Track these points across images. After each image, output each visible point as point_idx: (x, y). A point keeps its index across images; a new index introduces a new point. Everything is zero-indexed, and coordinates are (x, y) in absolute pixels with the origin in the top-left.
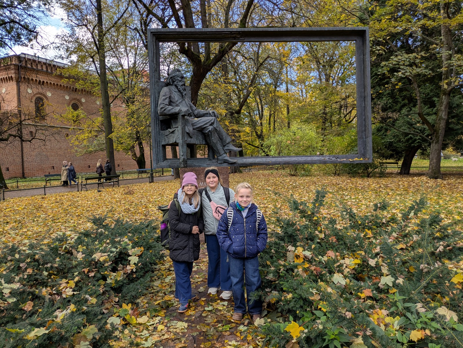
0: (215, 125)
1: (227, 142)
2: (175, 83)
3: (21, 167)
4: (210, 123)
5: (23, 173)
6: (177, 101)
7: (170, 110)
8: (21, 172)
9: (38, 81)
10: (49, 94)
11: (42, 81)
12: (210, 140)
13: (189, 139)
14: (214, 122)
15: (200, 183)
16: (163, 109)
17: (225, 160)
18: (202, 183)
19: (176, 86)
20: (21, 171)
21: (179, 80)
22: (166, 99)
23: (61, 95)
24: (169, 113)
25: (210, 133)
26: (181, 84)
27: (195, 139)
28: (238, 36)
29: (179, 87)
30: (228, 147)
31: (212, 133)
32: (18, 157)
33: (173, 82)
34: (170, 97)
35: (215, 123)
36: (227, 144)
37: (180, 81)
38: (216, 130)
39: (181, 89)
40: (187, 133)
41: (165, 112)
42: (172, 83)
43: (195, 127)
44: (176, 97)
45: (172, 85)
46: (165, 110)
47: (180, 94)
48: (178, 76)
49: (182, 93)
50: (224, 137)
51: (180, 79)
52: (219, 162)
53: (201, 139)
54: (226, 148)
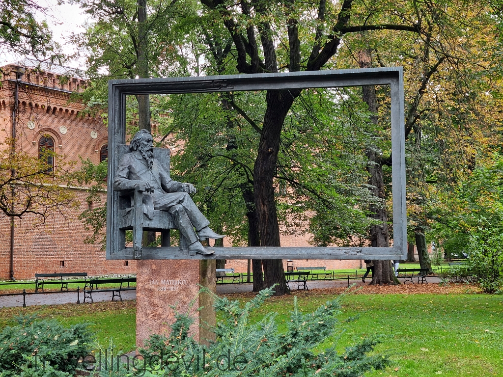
0: (184, 204)
1: (203, 226)
2: (140, 148)
3: (8, 260)
4: (178, 201)
5: (11, 272)
6: (138, 172)
7: (124, 185)
8: (8, 270)
9: (46, 108)
10: (63, 130)
11: (52, 108)
12: (178, 223)
13: (148, 222)
14: (184, 199)
15: (162, 281)
16: (117, 183)
17: (197, 250)
18: (165, 281)
19: (140, 151)
20: (7, 267)
21: (144, 144)
22: (123, 169)
23: (84, 131)
24: (124, 188)
25: (177, 214)
26: (146, 149)
27: (157, 222)
28: (224, 85)
29: (144, 154)
30: (204, 232)
31: (180, 214)
32: (5, 243)
33: (137, 147)
34: (129, 167)
35: (185, 201)
36: (204, 228)
37: (146, 145)
38: (186, 210)
39: (146, 156)
40: (144, 214)
41: (119, 186)
42: (135, 149)
43: (158, 206)
44: (138, 166)
45: (136, 150)
46: (119, 184)
47: (145, 163)
48: (143, 140)
49: (147, 161)
50: (198, 219)
51: (146, 143)
52: (192, 253)
53: (167, 222)
54: (201, 234)
